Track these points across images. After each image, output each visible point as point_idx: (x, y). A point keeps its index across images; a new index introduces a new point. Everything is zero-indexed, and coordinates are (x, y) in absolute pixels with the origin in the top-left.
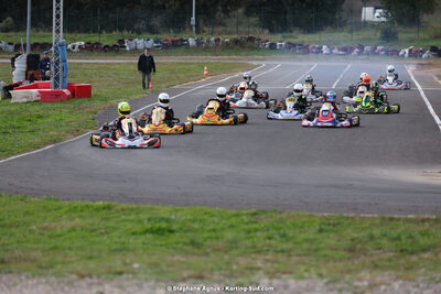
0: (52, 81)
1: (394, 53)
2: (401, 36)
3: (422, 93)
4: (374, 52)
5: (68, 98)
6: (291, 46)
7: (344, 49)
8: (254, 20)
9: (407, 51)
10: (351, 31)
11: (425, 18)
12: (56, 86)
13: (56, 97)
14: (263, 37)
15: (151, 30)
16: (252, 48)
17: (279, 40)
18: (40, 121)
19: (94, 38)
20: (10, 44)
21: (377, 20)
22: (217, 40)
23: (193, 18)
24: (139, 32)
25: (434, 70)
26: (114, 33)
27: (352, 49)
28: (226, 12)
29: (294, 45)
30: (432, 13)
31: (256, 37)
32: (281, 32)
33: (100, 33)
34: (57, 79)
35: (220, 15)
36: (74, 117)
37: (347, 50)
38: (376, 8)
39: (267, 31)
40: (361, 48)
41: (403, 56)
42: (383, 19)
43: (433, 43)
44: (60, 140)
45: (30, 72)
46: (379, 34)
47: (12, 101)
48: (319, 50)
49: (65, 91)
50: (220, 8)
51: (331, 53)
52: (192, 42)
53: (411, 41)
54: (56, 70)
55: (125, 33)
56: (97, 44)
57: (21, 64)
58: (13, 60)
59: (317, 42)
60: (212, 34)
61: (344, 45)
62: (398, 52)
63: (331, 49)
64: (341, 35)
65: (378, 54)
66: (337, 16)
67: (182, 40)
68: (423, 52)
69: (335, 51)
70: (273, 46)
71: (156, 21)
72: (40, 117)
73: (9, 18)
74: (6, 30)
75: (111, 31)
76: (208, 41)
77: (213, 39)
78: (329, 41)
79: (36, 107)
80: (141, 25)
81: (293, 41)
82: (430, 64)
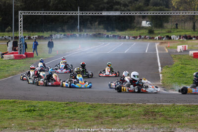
0: (19, 51)
1: (153, 38)
2: (155, 32)
3: (158, 54)
4: (145, 38)
5: (25, 58)
6: (114, 36)
7: (134, 37)
8: (101, 26)
9: (157, 37)
10: (137, 30)
11: (165, 25)
12: (21, 53)
13: (20, 57)
14: (104, 33)
15: (63, 31)
16: (100, 37)
17: (110, 34)
18: (11, 67)
19: (41, 34)
20: (10, 37)
21: (147, 26)
22: (87, 34)
23: (78, 26)
24: (58, 32)
25: (165, 45)
26: (49, 32)
27: (137, 37)
28: (91, 24)
29: (116, 36)
30: (168, 23)
31: (102, 33)
32: (111, 31)
33: (44, 32)
34: (21, 50)
35: (89, 25)
36: (24, 65)
37: (135, 38)
38: (147, 21)
39: (106, 31)
40: (140, 36)
41: (156, 39)
42: (150, 25)
43: (167, 34)
44: (15, 74)
45: (14, 48)
46: (147, 31)
47: (4, 59)
48: (125, 38)
49: (24, 55)
50: (88, 22)
51: (129, 38)
52: (77, 35)
53: (159, 34)
54: (21, 47)
55: (53, 32)
56: (42, 36)
57: (11, 45)
58: (8, 43)
59: (124, 35)
60: (85, 32)
61: (134, 36)
62: (154, 38)
63: (129, 37)
64: (133, 32)
65: (146, 39)
66: (132, 25)
67: (74, 35)
68: (163, 38)
69: (131, 38)
70: (108, 37)
71: (65, 28)
72: (12, 65)
73: (9, 27)
74: (8, 31)
75: (47, 31)
76: (84, 35)
77: (85, 34)
78: (129, 34)
79: (12, 61)
80: (60, 29)
81: (115, 34)
82: (165, 42)
